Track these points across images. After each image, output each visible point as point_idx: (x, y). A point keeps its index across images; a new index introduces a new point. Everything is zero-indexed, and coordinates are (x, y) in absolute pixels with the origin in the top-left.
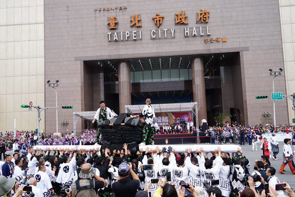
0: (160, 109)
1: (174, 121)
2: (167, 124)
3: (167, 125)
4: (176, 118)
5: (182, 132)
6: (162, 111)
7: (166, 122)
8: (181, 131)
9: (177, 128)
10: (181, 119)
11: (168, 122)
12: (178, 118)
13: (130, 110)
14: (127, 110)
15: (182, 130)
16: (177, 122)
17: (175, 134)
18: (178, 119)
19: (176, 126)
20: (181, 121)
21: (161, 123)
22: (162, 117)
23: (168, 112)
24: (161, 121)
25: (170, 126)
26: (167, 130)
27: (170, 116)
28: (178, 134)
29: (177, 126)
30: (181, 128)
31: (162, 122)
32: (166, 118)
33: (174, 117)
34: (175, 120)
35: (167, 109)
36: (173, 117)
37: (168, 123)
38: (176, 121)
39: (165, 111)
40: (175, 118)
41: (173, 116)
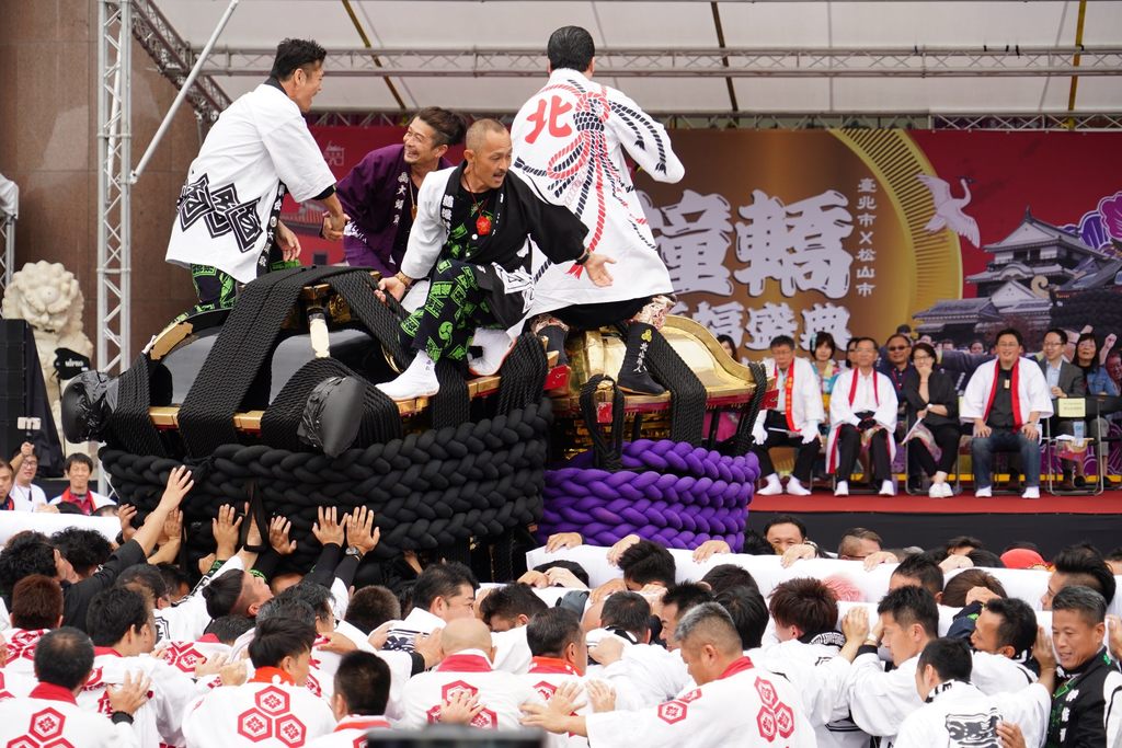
0: (724, 53)
1: (950, 287)
2: (836, 323)
3: (824, 338)
4: (994, 223)
5: (1071, 477)
6: (756, 97)
7: (818, 297)
8: (1065, 465)
9: (1003, 400)
10: (1069, 258)
11: (850, 301)
12: (1028, 234)
13: (193, 53)
14: (123, 43)
15: (1075, 442)
16: (1001, 298)
17: (965, 507)
18: (1028, 255)
19: (984, 377)
20: (1084, 278)
21: (714, 299)
22: (738, 198)
23: (853, 121)
24: (733, 261)
25: (886, 366)
26: (823, 428)
27: (879, 195)
28: (1007, 506)
29: (1006, 374)
30: (1074, 407)
31: (740, 292)
32: (823, 215)
33: (952, 216)
34: (974, 258)
35: (833, 62)
36: (932, 211)
37: (842, 315)
38: (987, 289)
39: (810, 97)
40: (971, 229)
41: (940, 187)
